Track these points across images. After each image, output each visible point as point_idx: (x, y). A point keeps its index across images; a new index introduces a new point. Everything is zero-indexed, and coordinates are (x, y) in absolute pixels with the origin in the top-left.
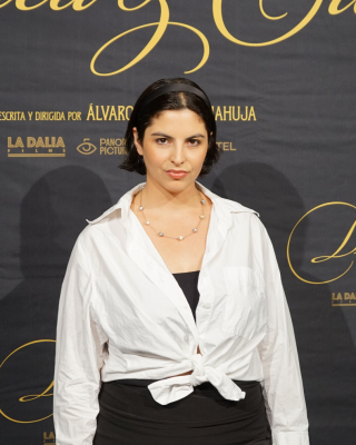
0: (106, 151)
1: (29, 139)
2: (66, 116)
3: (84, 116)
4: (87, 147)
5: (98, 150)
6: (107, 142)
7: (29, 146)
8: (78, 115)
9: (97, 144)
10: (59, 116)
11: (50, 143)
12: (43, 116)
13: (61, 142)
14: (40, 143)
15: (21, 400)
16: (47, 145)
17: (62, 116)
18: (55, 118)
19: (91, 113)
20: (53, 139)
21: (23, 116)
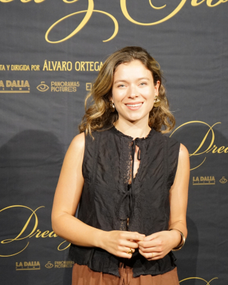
0: (55, 89)
1: (7, 82)
2: (30, 68)
3: (41, 68)
4: (43, 87)
5: (50, 89)
6: (55, 84)
7: (7, 86)
8: (38, 67)
9: (49, 85)
10: (26, 68)
11: (20, 84)
12: (16, 68)
13: (27, 84)
14: (14, 84)
15: (2, 242)
16: (19, 86)
17: (28, 68)
18: (23, 69)
19: (45, 66)
20: (22, 81)
21: (4, 68)
